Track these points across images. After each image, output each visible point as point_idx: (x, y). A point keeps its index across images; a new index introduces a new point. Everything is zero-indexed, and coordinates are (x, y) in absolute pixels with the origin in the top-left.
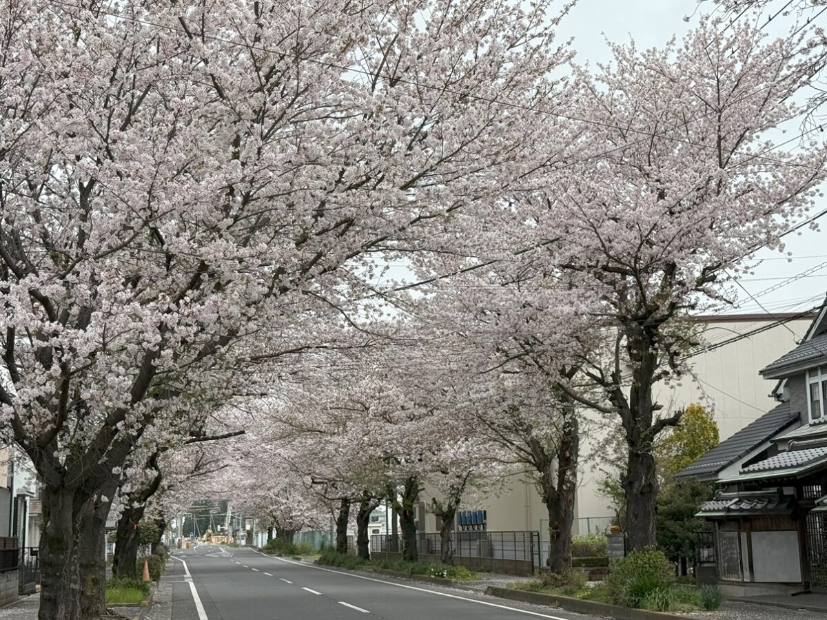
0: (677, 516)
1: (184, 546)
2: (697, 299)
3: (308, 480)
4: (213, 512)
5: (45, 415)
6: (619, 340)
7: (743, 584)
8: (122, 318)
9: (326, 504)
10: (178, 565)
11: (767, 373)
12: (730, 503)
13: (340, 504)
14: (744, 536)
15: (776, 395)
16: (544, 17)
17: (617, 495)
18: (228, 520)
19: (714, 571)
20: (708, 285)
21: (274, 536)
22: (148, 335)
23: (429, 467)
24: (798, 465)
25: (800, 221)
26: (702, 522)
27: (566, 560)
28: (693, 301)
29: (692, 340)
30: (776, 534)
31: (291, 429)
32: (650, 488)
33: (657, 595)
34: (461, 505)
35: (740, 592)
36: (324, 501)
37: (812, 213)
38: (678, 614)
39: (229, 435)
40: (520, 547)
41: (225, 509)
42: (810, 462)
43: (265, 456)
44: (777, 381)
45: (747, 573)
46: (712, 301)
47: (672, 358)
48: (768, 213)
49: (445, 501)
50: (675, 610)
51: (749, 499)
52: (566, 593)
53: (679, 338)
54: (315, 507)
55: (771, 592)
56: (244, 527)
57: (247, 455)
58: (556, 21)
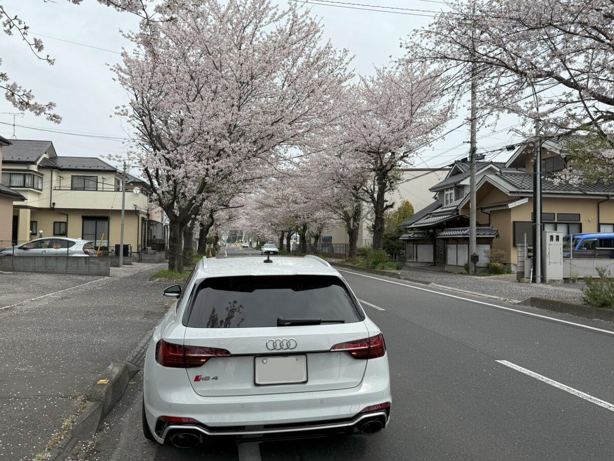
0: (394, 239)
1: (227, 246)
2: (402, 163)
3: (270, 224)
4: (238, 235)
5: (169, 197)
7: (413, 262)
8: (191, 166)
9: (276, 233)
10: (223, 252)
11: (431, 190)
12: (411, 235)
13: (281, 233)
14: (415, 246)
15: (435, 198)
16: (343, 62)
17: (371, 231)
18: (243, 238)
19: (405, 258)
20: (405, 158)
21: (259, 244)
22: (201, 172)
23: (310, 220)
24: (433, 222)
25: (438, 136)
26: (402, 241)
27: (354, 253)
28: (400, 164)
29: (398, 178)
30: (425, 246)
31: (263, 206)
32: (382, 229)
33: (381, 264)
34: (321, 234)
35: (412, 265)
36: (275, 231)
37: (443, 133)
38: (387, 271)
39: (239, 207)
40: (342, 249)
41: (242, 234)
42: (437, 221)
43: (254, 215)
44: (436, 193)
45: (415, 259)
46: (406, 164)
47: (391, 184)
48: (427, 133)
49: (315, 232)
50: (386, 270)
51: (417, 233)
52: (353, 264)
53: (394, 177)
54: (272, 233)
55: (423, 265)
56: (249, 240)
57: (247, 214)
58: (347, 64)
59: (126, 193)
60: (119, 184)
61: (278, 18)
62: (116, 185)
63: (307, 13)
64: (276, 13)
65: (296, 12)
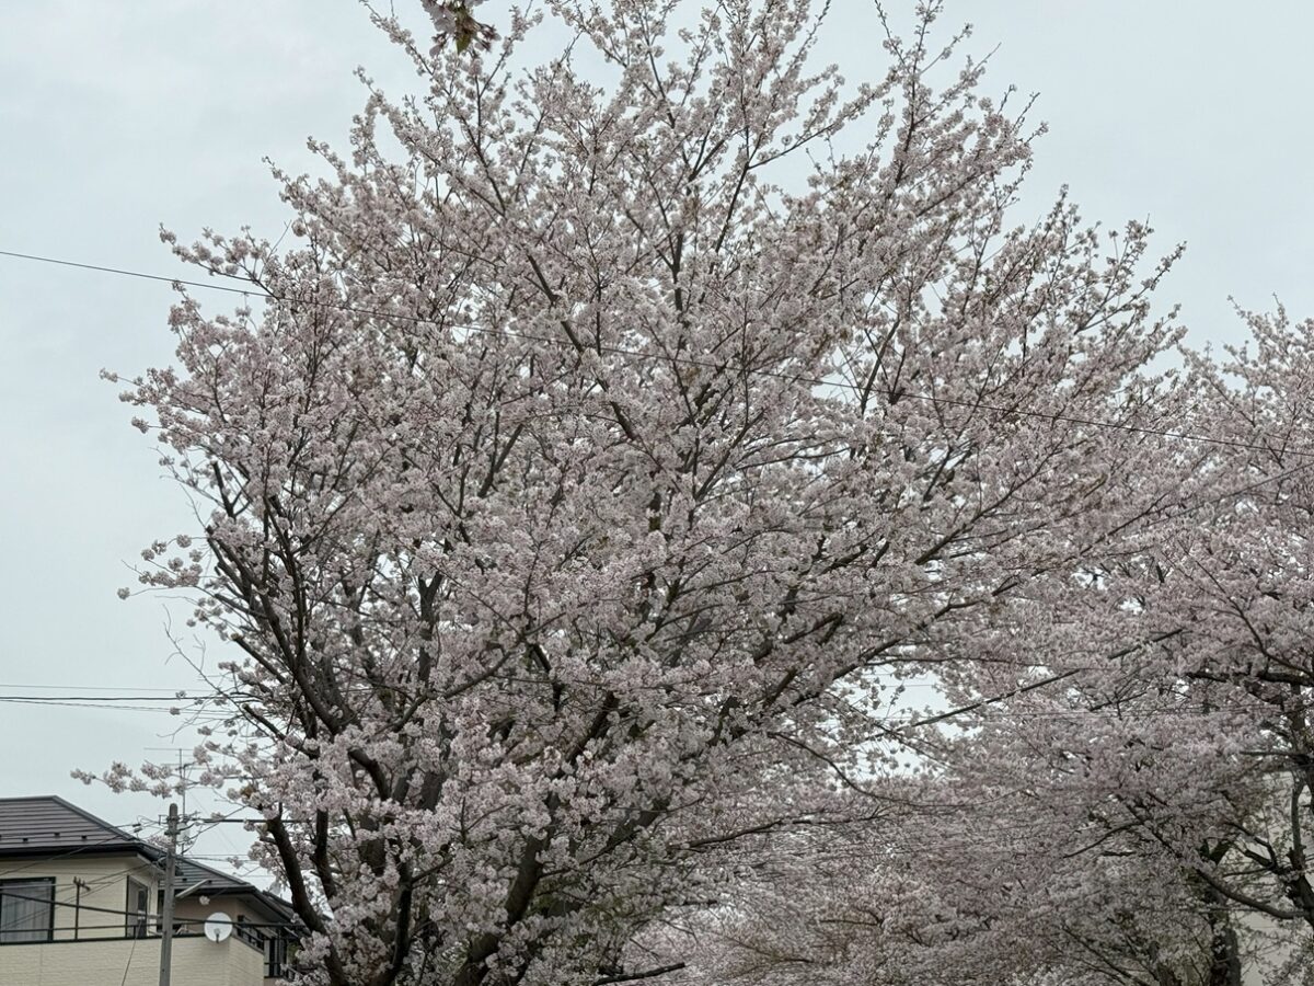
5: (376, 948)
6: (1296, 795)
8: (489, 789)
16: (1130, 280)
22: (530, 815)
31: (759, 959)
39: (661, 971)
58: (1150, 284)
59: (175, 942)
60: (143, 905)
61: (842, 116)
62: (134, 908)
63: (969, 79)
64: (831, 96)
65: (924, 81)
